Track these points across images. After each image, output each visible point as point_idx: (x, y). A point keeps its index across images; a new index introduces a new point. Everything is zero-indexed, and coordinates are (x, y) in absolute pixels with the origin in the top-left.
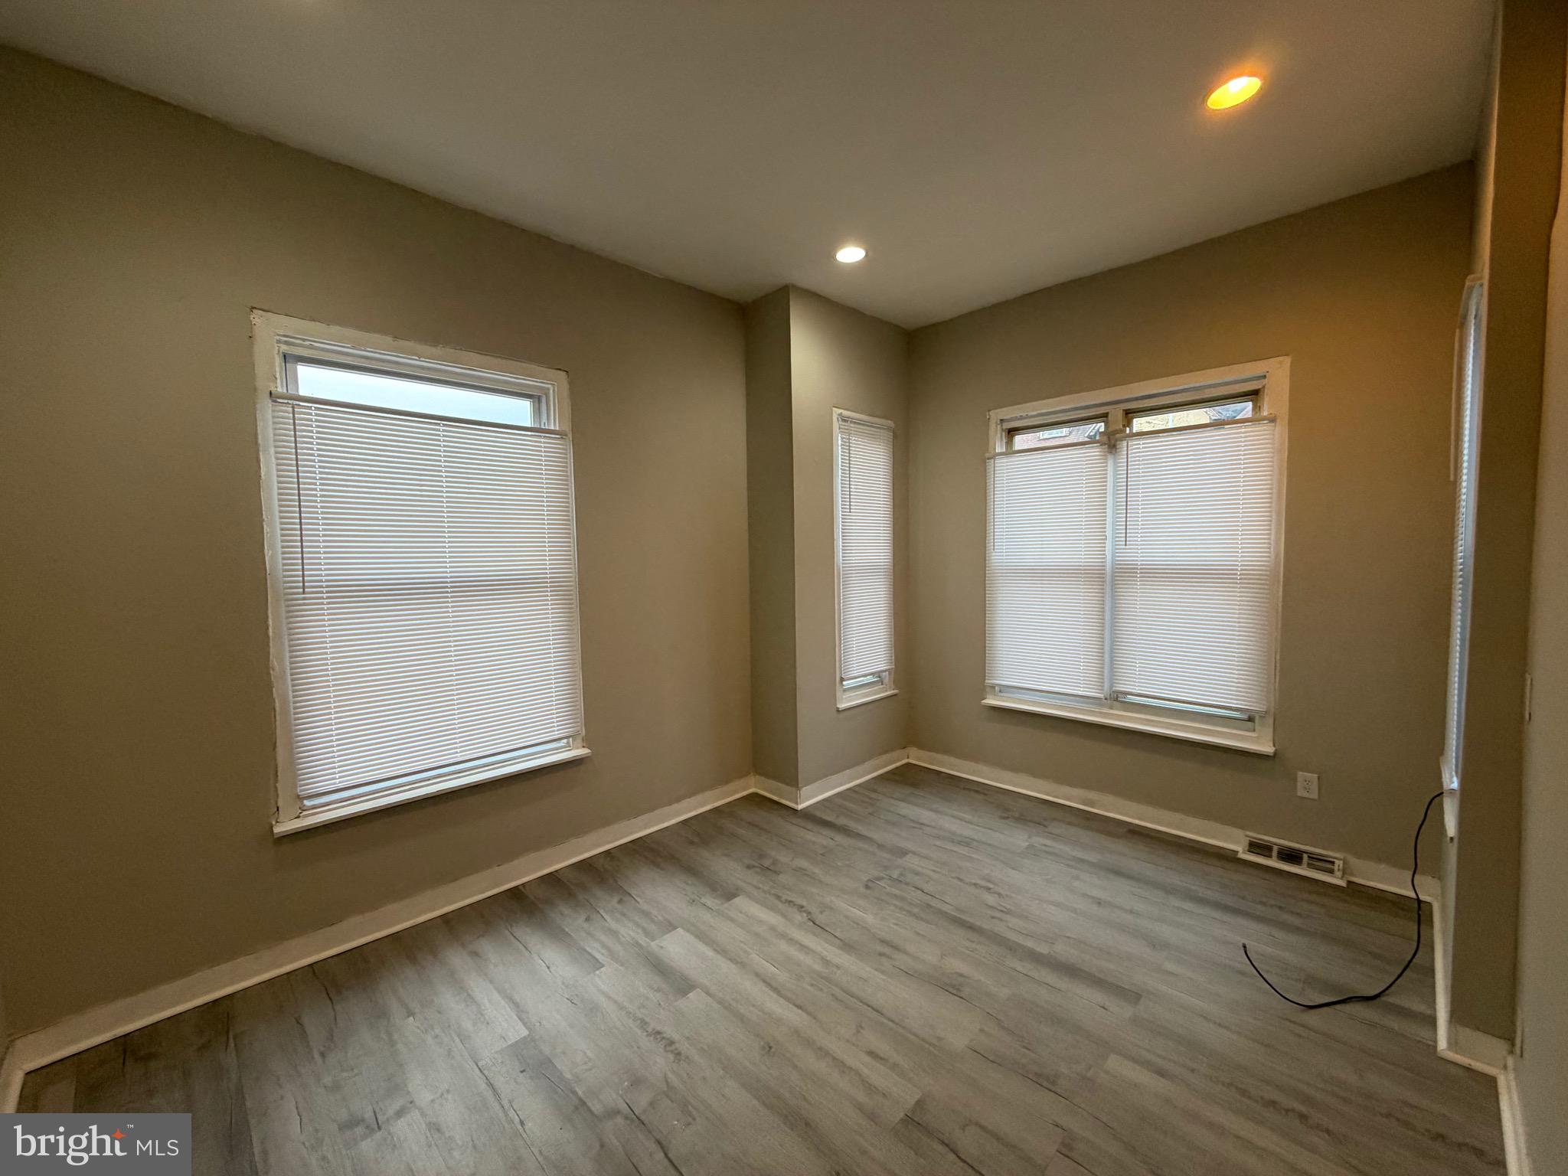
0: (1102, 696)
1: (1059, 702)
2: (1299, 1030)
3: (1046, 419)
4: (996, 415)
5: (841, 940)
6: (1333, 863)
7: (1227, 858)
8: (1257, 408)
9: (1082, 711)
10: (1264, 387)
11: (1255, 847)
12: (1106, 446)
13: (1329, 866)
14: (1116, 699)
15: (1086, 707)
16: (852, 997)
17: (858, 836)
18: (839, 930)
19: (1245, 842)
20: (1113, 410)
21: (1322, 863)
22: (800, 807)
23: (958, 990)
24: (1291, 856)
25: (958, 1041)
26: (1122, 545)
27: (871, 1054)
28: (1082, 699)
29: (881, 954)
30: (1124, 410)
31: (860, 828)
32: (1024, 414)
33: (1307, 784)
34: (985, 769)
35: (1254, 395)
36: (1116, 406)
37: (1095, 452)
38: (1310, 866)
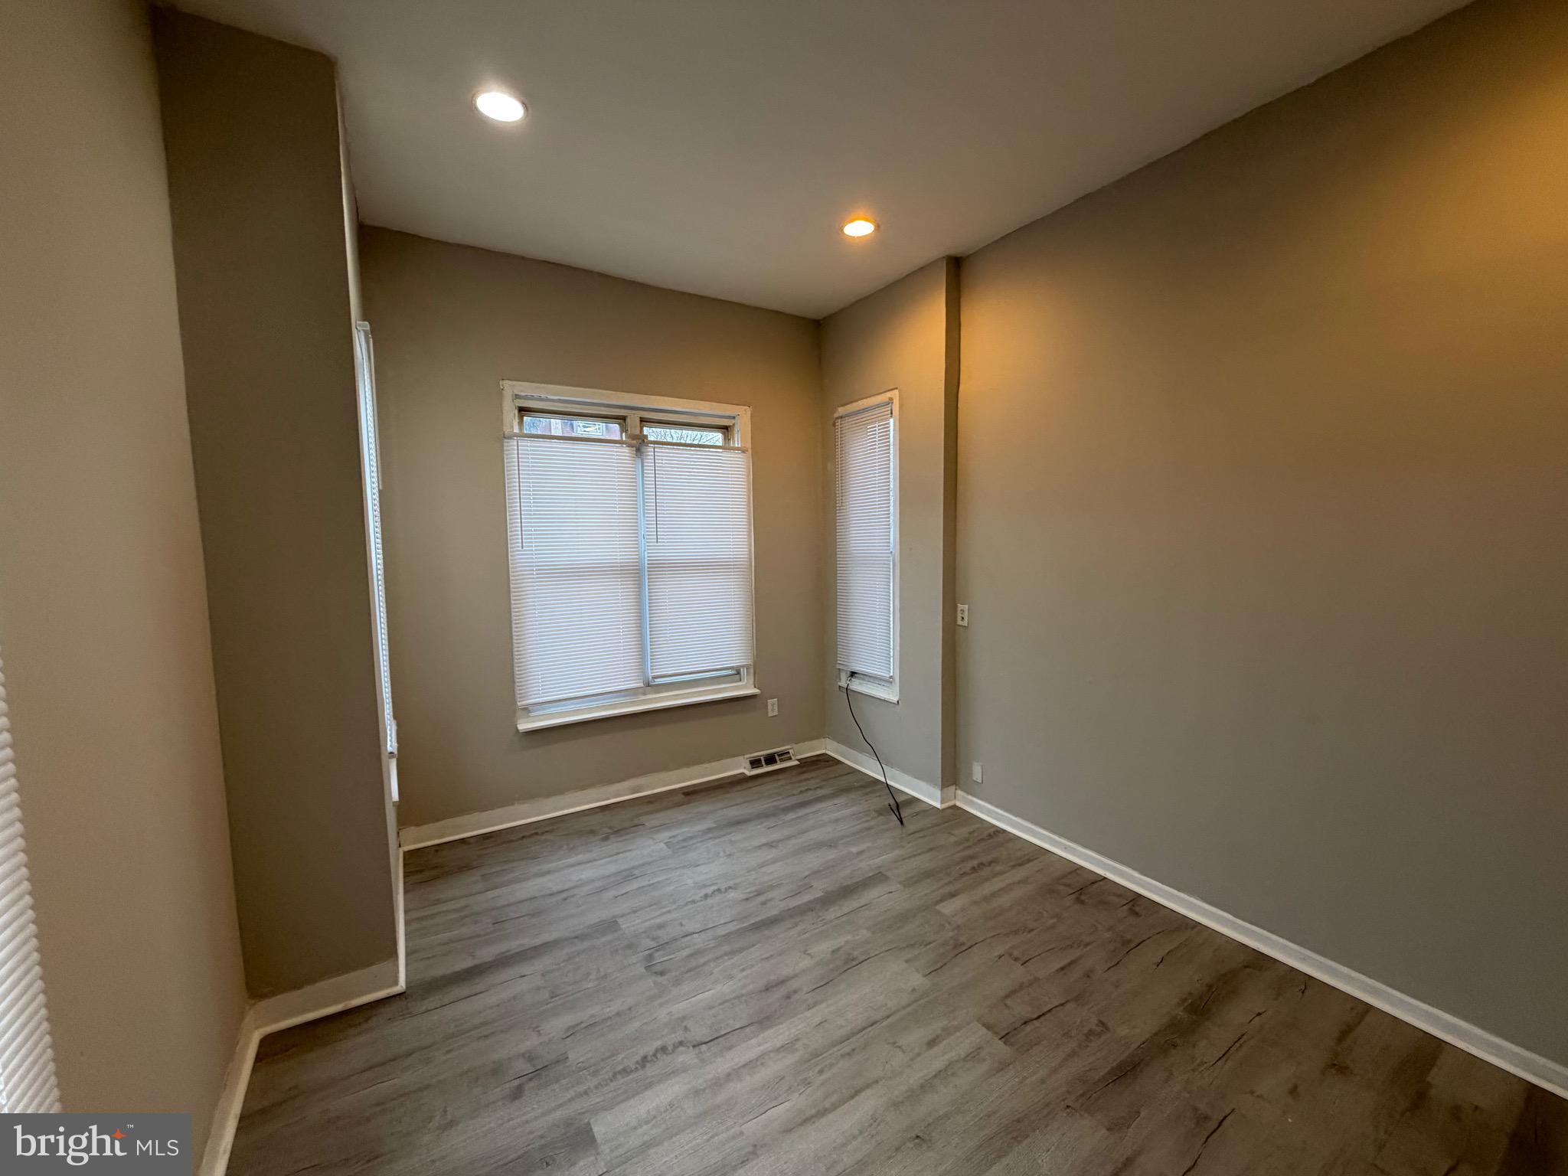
0: (641, 685)
1: (600, 703)
2: (921, 834)
3: (567, 407)
4: (510, 388)
5: (751, 1024)
6: (788, 753)
7: (740, 781)
8: (727, 438)
9: (622, 705)
10: (734, 424)
11: (755, 763)
12: (634, 449)
13: (786, 756)
14: (649, 686)
15: (622, 700)
16: (848, 1039)
17: (537, 951)
18: (731, 1022)
19: (748, 765)
20: (632, 416)
21: (784, 755)
22: (402, 984)
23: (854, 959)
24: (771, 760)
25: (918, 980)
26: (654, 542)
27: (932, 1043)
28: (615, 694)
29: (788, 997)
30: (641, 418)
31: (518, 942)
32: (543, 396)
33: (773, 707)
34: (524, 807)
35: (726, 430)
36: (634, 412)
37: (625, 451)
38: (781, 760)
